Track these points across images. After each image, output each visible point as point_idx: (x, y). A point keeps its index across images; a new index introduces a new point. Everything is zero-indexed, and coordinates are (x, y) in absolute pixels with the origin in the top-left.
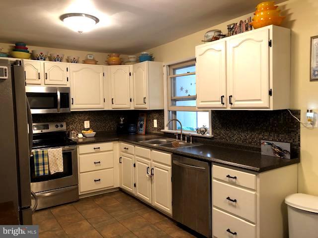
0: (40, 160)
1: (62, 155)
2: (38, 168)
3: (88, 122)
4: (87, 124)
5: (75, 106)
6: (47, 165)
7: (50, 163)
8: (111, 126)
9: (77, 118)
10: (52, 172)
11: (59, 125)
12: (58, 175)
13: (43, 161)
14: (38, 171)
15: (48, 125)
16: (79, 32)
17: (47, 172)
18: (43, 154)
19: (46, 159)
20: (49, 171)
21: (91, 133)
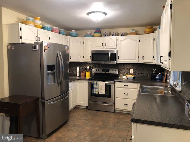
0: (95, 86)
1: (105, 86)
2: (94, 90)
3: (132, 70)
4: (131, 71)
5: (120, 60)
6: (97, 89)
7: (99, 88)
8: (147, 74)
9: (126, 67)
10: (100, 93)
11: (114, 70)
12: (102, 96)
13: (96, 87)
14: (94, 91)
15: (109, 69)
16: (96, 21)
17: (97, 92)
18: (96, 83)
19: (97, 86)
20: (98, 92)
21: (132, 77)
